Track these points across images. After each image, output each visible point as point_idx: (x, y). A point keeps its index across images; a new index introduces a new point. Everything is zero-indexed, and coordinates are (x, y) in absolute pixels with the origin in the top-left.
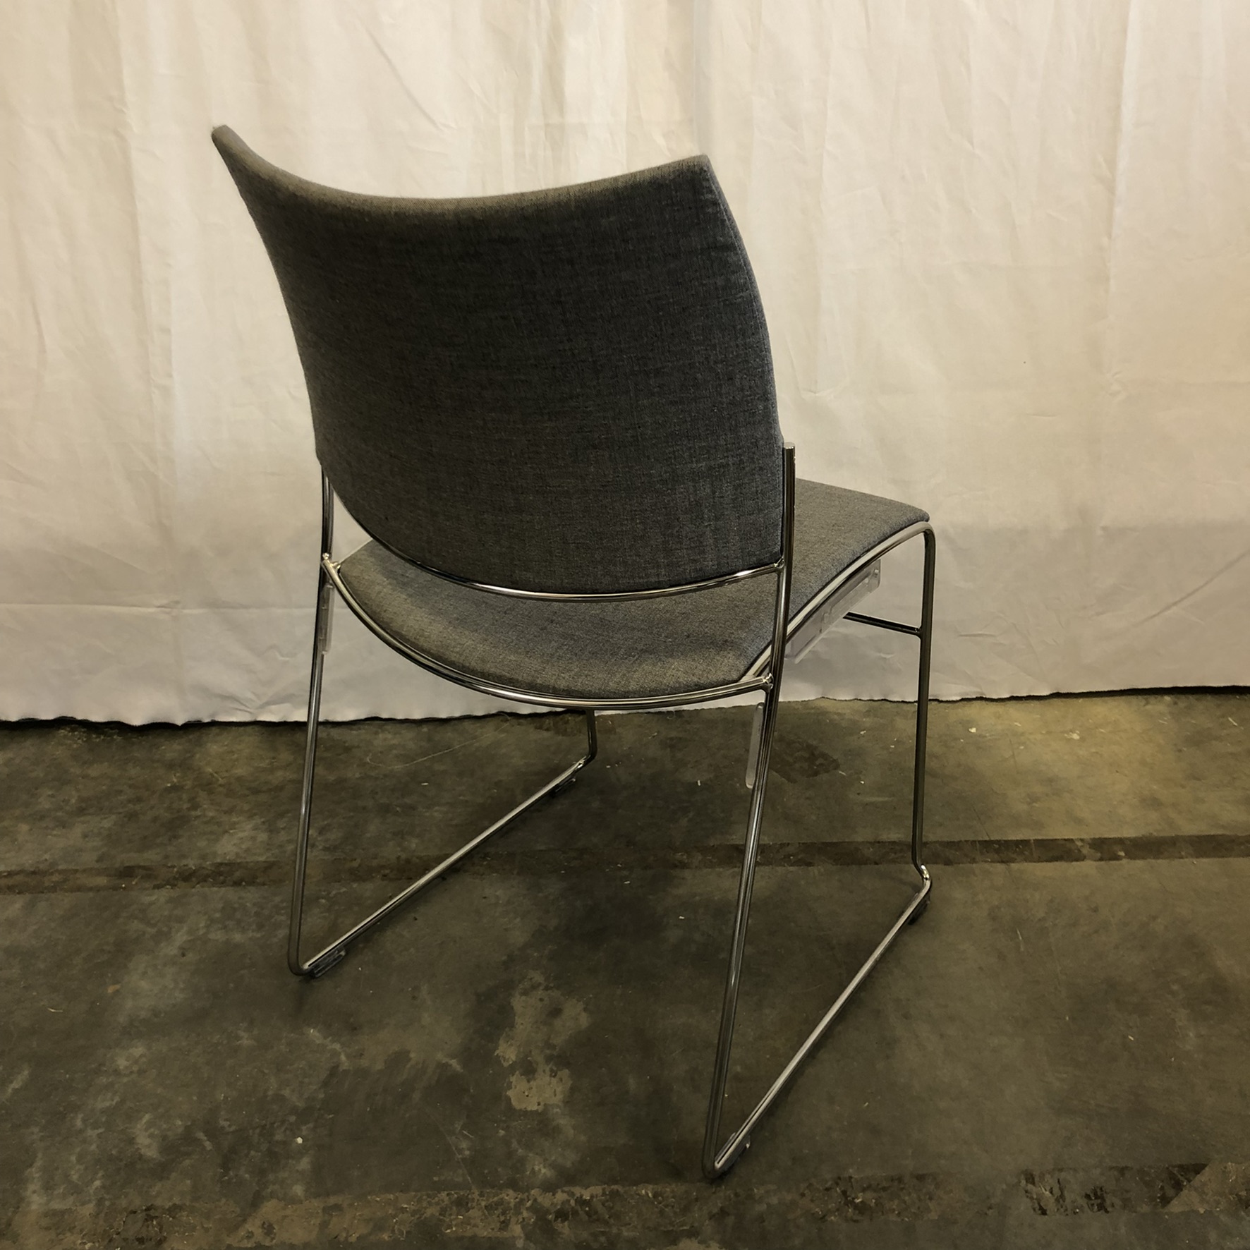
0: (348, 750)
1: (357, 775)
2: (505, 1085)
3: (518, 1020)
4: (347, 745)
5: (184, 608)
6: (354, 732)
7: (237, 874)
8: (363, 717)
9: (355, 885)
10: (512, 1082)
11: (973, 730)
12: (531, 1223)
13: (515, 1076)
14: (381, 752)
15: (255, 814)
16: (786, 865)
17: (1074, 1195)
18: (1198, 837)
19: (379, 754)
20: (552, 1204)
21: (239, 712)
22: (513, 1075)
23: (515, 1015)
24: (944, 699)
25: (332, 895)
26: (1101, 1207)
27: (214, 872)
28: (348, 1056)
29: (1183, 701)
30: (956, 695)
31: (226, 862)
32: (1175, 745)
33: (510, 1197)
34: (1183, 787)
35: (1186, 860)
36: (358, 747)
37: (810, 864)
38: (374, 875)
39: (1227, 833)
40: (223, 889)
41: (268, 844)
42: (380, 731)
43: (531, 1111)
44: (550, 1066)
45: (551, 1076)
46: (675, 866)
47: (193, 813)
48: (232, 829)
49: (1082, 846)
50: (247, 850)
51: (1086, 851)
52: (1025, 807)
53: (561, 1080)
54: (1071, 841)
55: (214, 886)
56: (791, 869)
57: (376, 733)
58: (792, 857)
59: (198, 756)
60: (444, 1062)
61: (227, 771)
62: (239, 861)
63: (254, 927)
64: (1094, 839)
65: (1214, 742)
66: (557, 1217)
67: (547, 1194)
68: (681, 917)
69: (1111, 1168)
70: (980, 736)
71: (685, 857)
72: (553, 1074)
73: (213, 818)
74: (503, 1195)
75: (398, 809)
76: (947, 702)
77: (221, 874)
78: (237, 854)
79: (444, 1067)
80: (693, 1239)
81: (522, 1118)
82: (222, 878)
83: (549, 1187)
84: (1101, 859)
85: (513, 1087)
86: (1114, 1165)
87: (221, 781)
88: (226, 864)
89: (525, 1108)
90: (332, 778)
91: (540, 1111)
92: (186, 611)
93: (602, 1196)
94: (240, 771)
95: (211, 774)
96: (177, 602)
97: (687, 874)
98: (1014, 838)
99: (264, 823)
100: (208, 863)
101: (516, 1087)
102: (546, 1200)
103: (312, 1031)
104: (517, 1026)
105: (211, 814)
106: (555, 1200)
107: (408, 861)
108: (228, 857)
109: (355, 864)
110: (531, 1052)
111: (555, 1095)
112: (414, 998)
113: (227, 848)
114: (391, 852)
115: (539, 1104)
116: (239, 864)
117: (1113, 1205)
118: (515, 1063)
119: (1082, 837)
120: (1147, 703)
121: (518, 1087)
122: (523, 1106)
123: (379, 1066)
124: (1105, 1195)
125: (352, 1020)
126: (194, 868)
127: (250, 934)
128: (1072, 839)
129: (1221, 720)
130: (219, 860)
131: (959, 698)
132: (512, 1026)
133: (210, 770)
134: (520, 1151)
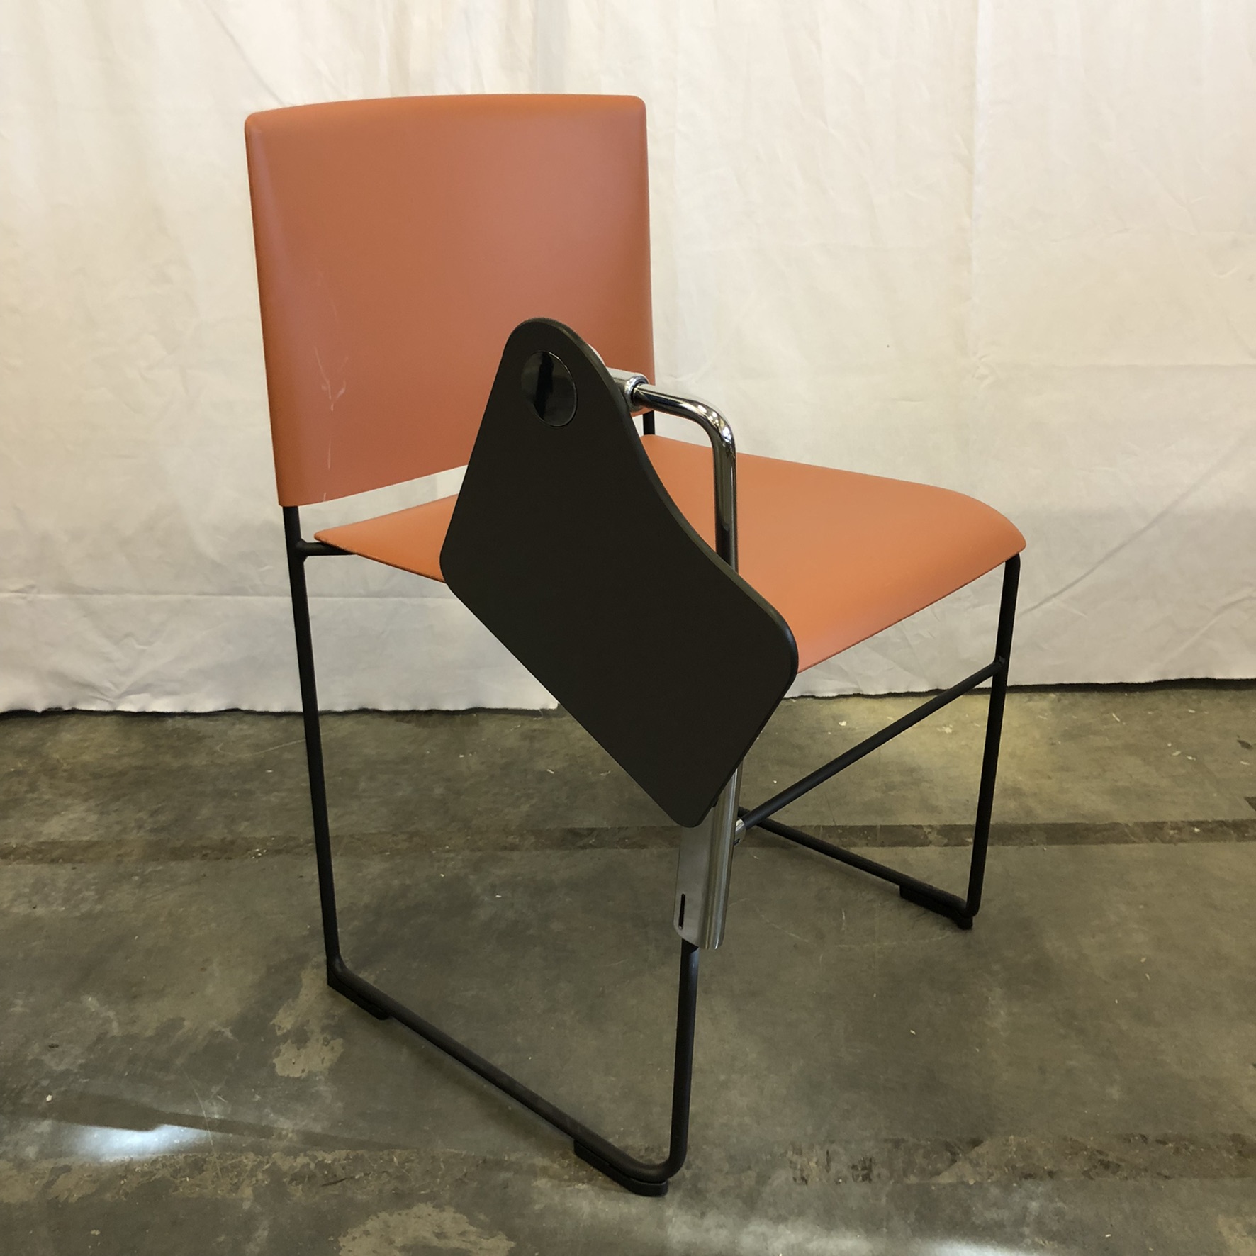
0: (200, 739)
1: (204, 763)
2: (273, 1053)
3: (303, 991)
4: (200, 735)
5: (39, 592)
6: (211, 723)
7: (56, 853)
8: (223, 708)
9: (173, 864)
10: (281, 1050)
11: (843, 724)
12: (263, 1185)
13: (286, 1044)
14: (233, 742)
15: (91, 798)
16: (619, 847)
17: (841, 1165)
18: (1053, 825)
19: (232, 744)
20: (290, 1167)
21: (99, 701)
22: (285, 1042)
23: (302, 987)
24: (820, 695)
25: (147, 872)
26: (867, 1178)
27: (33, 850)
28: (120, 1024)
29: (1069, 698)
30: (833, 691)
31: (50, 841)
32: (1051, 739)
33: (249, 1160)
34: (1050, 778)
35: (1036, 847)
36: (212, 737)
37: (644, 847)
38: (194, 855)
39: (1087, 822)
40: (39, 867)
41: (97, 825)
42: (238, 722)
43: (294, 1078)
44: (325, 1035)
45: (323, 1044)
46: (505, 848)
47: (30, 796)
48: (63, 811)
49: (930, 833)
50: (74, 831)
51: (931, 837)
52: (879, 795)
53: (333, 1049)
54: (920, 827)
55: (30, 863)
56: (625, 851)
57: (234, 724)
58: (627, 840)
59: (49, 744)
60: (217, 1030)
61: (74, 757)
62: (62, 840)
63: (60, 902)
64: (945, 826)
65: (1091, 736)
66: (292, 1180)
67: (288, 1157)
68: (498, 896)
69: (886, 1141)
70: (849, 729)
71: (517, 840)
72: (326, 1042)
73: (48, 800)
74: (243, 1157)
75: (236, 794)
76: (823, 698)
77: (40, 852)
78: (62, 835)
79: (214, 1034)
80: (429, 1203)
81: (282, 1084)
82: (40, 856)
83: (292, 1152)
84: (946, 845)
85: (281, 1054)
86: (891, 1137)
87: (65, 766)
88: (49, 843)
89: (288, 1075)
90: (176, 764)
91: (302, 1078)
92: (43, 596)
93: (345, 1160)
94: (86, 758)
95: (58, 760)
96: (32, 587)
97: (515, 855)
98: (861, 824)
99: (97, 805)
100: (31, 842)
101: (284, 1054)
102: (286, 1164)
103: (90, 999)
104: (301, 997)
105: (47, 797)
106: (295, 1164)
107: (232, 842)
108: (52, 838)
109: (178, 844)
110: (308, 1021)
111: (322, 1063)
112: (203, 969)
113: (54, 828)
114: (216, 834)
115: (303, 1071)
116: (61, 842)
117: (879, 1176)
118: (289, 1031)
119: (932, 824)
120: (1030, 700)
121: (286, 1054)
122: (286, 1074)
123: (149, 1033)
124: (873, 1166)
125: (134, 989)
126: (14, 846)
127: (54, 908)
128: (921, 826)
129: (1105, 715)
130: (42, 840)
131: (835, 695)
132: (297, 996)
133: (57, 756)
134: (272, 1115)
